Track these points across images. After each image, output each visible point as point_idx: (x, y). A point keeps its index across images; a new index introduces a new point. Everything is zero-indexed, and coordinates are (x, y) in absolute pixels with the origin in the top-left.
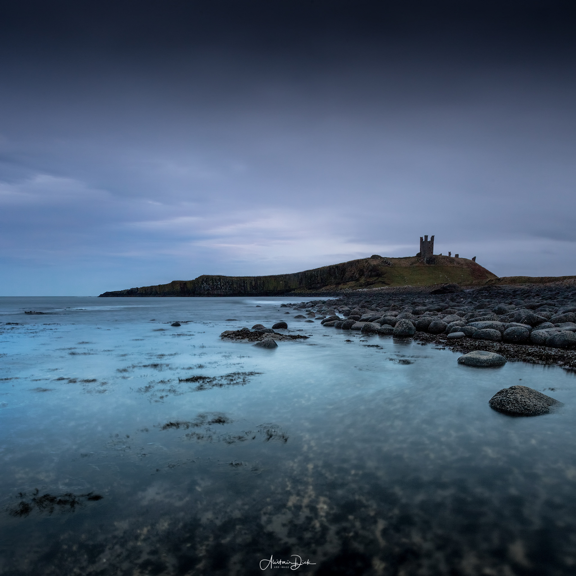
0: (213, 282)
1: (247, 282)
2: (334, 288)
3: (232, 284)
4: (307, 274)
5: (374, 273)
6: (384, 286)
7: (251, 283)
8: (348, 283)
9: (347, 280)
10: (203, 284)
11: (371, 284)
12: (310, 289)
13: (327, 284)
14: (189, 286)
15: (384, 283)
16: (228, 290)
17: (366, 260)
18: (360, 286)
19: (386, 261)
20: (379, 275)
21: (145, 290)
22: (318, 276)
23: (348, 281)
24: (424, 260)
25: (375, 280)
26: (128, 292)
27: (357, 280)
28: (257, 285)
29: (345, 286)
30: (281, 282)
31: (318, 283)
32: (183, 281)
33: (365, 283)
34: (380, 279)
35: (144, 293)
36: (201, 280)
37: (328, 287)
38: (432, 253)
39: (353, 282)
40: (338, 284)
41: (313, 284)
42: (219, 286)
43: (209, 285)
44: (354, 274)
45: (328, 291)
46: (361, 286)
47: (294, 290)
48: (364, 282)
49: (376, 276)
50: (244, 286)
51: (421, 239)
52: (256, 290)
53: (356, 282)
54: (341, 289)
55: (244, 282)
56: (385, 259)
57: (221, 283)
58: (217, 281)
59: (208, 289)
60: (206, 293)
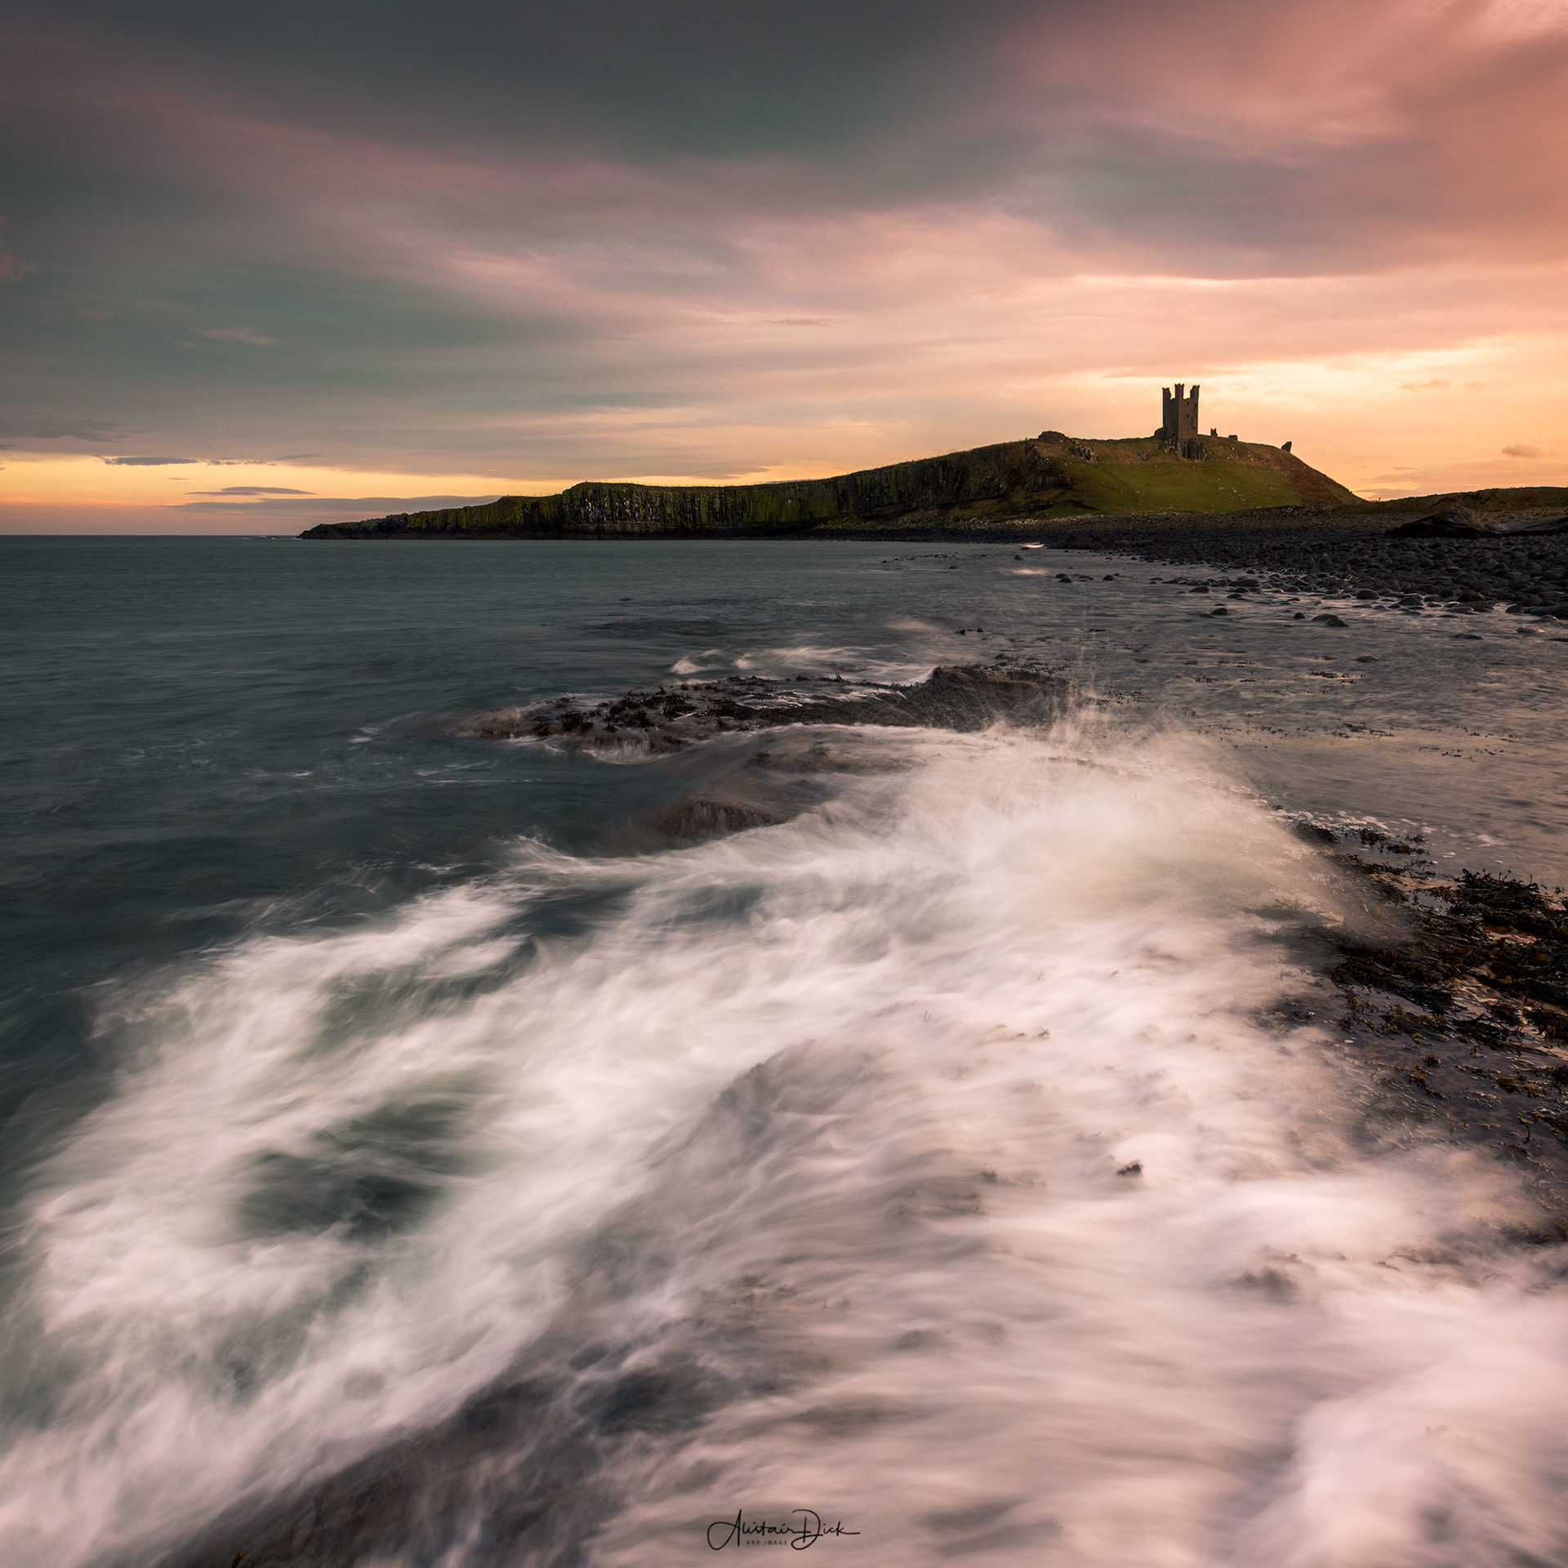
0: (611, 501)
1: (699, 502)
2: (935, 516)
3: (662, 505)
4: (859, 482)
5: (1051, 479)
6: (1081, 514)
7: (711, 504)
8: (975, 505)
9: (973, 497)
10: (585, 505)
11: (1044, 508)
12: (866, 519)
13: (914, 506)
14: (545, 510)
15: (1079, 505)
16: (651, 520)
17: (1028, 445)
18: (1012, 513)
19: (1079, 449)
20: (1063, 485)
21: (427, 521)
22: (889, 487)
23: (975, 500)
24: (1176, 446)
25: (1056, 497)
26: (379, 524)
27: (1002, 497)
28: (727, 508)
29: (967, 513)
30: (789, 501)
31: (891, 504)
32: (530, 498)
33: (1028, 504)
34: (1068, 496)
35: (424, 527)
36: (580, 496)
37: (917, 515)
38: (1196, 429)
39: (992, 501)
40: (946, 507)
41: (877, 506)
42: (628, 511)
43: (601, 507)
44: (992, 480)
45: (919, 524)
46: (1016, 511)
47: (826, 523)
48: (1024, 502)
49: (1056, 485)
50: (693, 511)
51: (1166, 392)
52: (723, 522)
53: (999, 502)
54: (957, 520)
55: (693, 501)
56: (1077, 442)
57: (631, 502)
58: (621, 497)
59: (598, 519)
60: (592, 528)
